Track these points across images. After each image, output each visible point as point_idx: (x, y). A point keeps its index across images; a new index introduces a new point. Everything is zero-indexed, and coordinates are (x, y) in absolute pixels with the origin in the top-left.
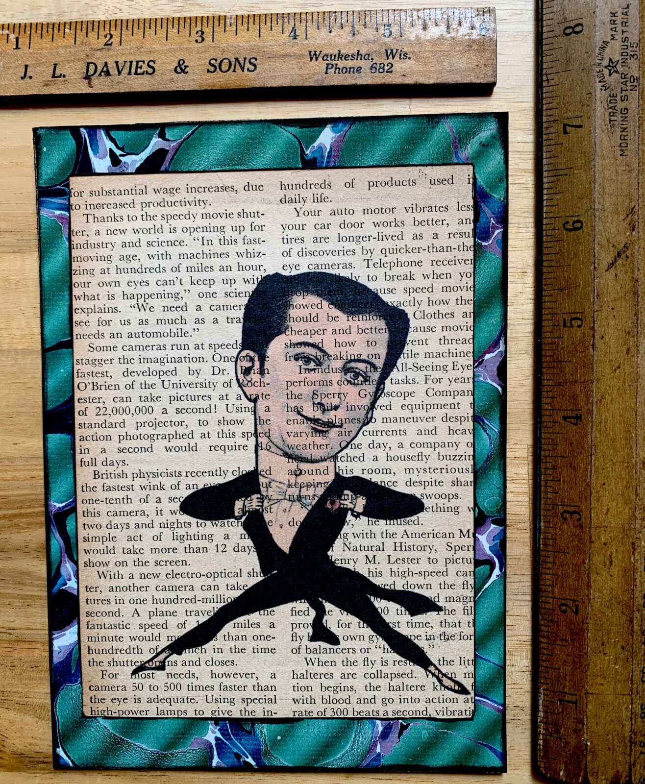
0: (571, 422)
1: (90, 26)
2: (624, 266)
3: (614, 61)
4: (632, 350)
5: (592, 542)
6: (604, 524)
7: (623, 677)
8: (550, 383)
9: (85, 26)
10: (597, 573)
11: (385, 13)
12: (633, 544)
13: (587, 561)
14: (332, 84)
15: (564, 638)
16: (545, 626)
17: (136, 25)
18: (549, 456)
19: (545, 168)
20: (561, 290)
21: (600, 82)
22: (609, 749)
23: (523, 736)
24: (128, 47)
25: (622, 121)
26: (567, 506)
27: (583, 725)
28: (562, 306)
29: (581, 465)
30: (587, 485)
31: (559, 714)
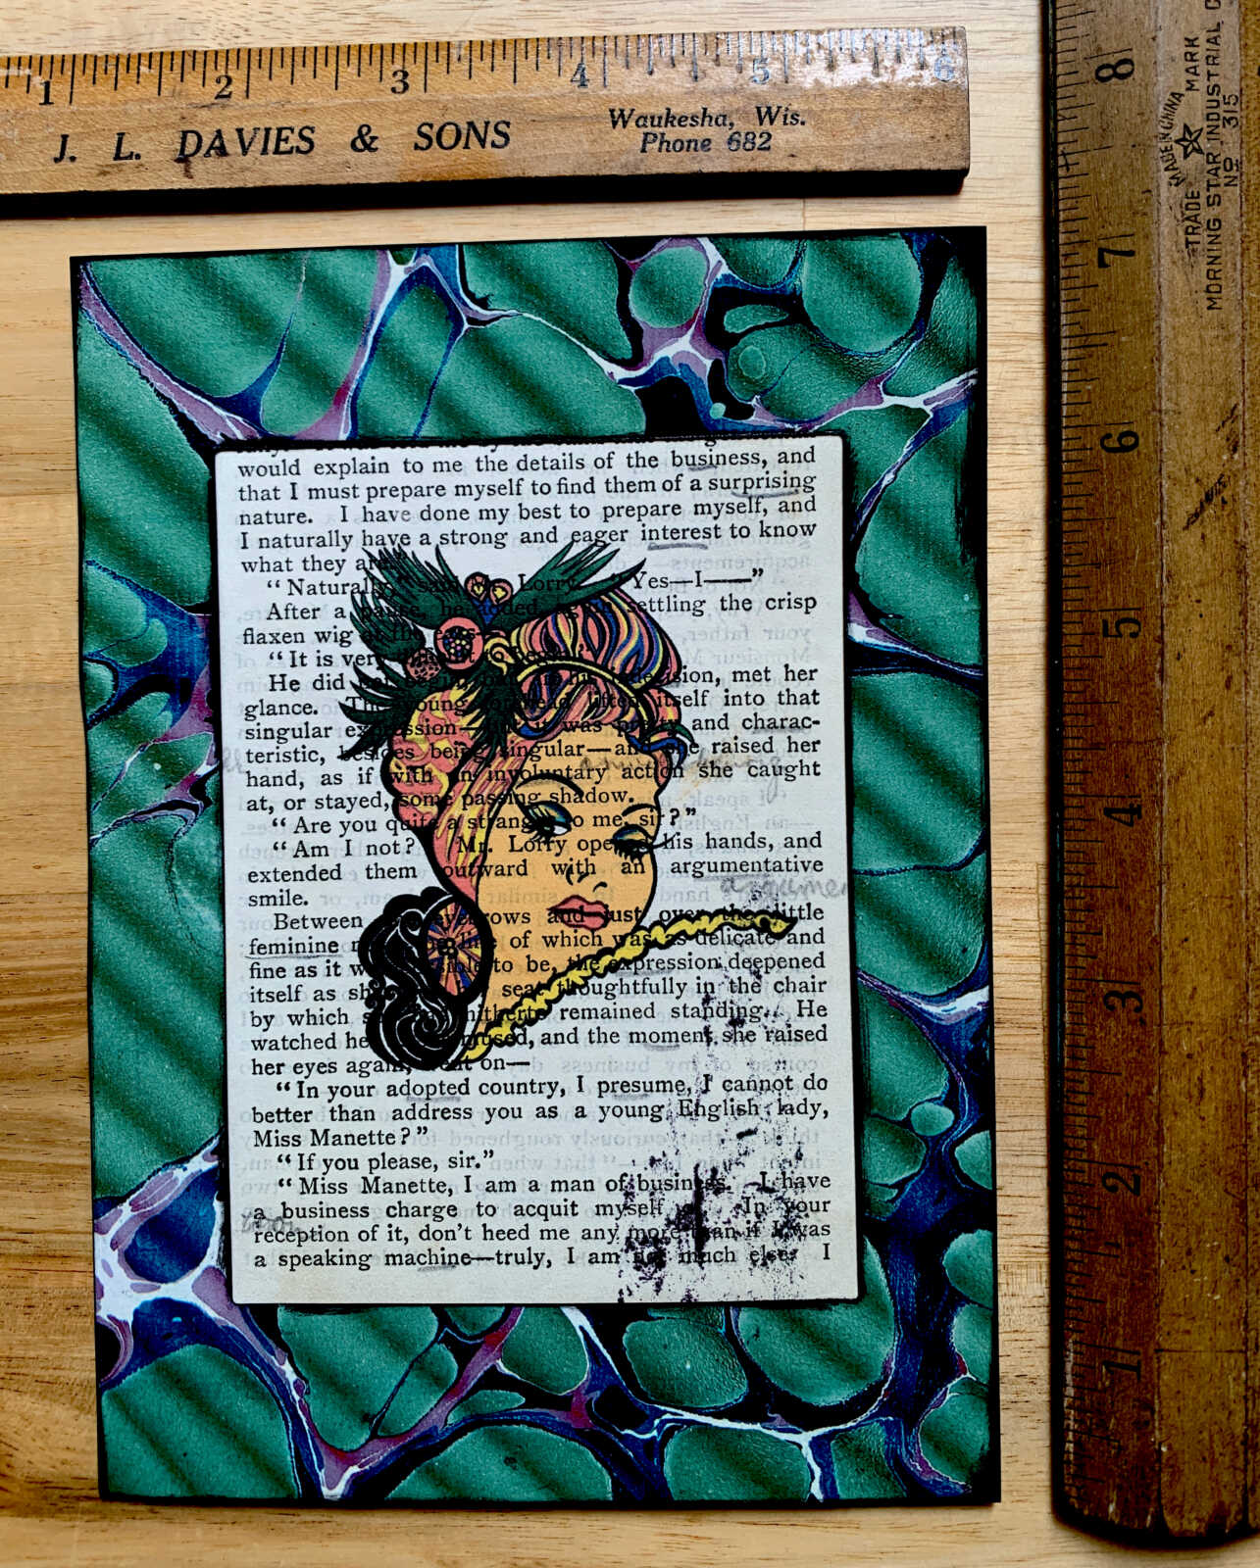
0: (1120, 820)
1: (189, 60)
2: (1218, 518)
3: (1192, 129)
4: (1235, 680)
5: (1166, 1053)
6: (1187, 1018)
7: (1229, 1318)
8: (1079, 744)
9: (178, 61)
10: (1176, 1114)
11: (755, 37)
12: (1244, 1055)
13: (1155, 1090)
14: (654, 171)
15: (1113, 1240)
16: (1075, 1216)
17: (277, 60)
18: (1078, 885)
19: (1065, 331)
20: (1098, 565)
21: (1167, 169)
22: (1204, 1459)
23: (1035, 1434)
24: (262, 102)
25: (1211, 243)
26: (1116, 982)
27: (1153, 1412)
28: (1101, 597)
29: (1142, 902)
30: (1154, 940)
31: (1105, 1391)
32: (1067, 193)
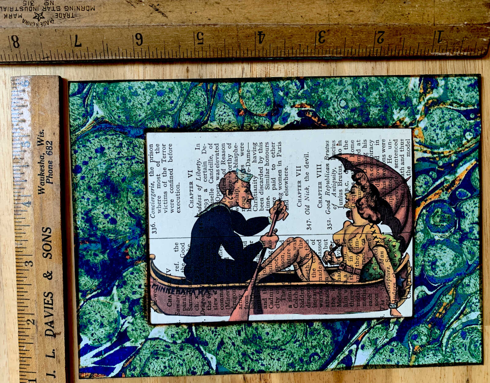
0: (263, 38)
2: (164, 7)
3: (35, 16)
5: (338, 23)
6: (327, 16)
8: (238, 52)
10: (358, 20)
13: (351, 26)
15: (399, 40)
16: (392, 52)
18: (284, 52)
19: (103, 58)
20: (180, 46)
21: (48, 24)
22: (469, 10)
25: (72, 9)
26: (316, 40)
27: (454, 26)
28: (190, 45)
29: (290, 31)
30: (302, 27)
31: (447, 42)
32: (57, 58)
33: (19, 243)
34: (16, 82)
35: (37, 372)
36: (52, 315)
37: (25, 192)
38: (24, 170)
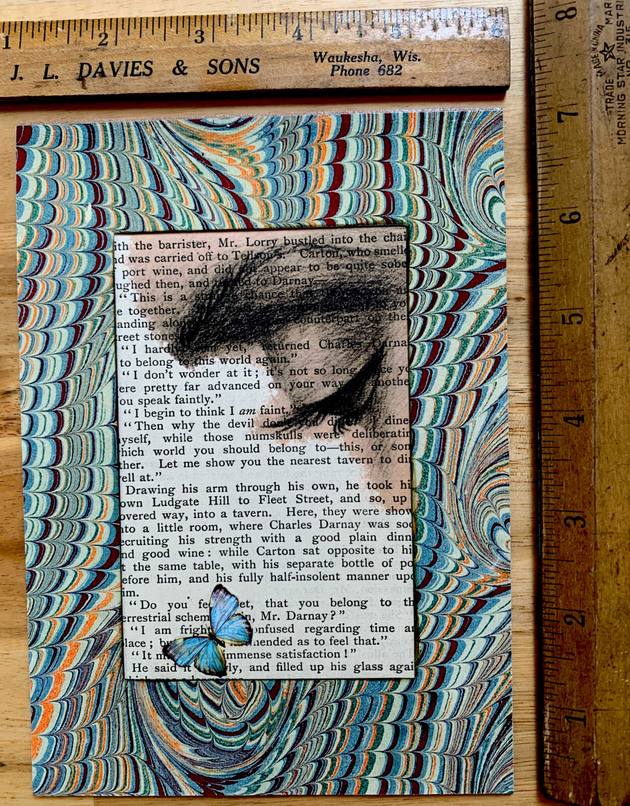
0: (572, 424)
2: (624, 258)
3: (609, 45)
5: (598, 549)
6: (609, 530)
8: (549, 383)
10: (604, 582)
13: (593, 570)
15: (570, 651)
16: (550, 639)
18: (550, 459)
19: (539, 158)
20: (559, 285)
21: (595, 67)
22: (621, 768)
25: (620, 107)
26: (570, 511)
27: (593, 743)
28: (560, 302)
29: (584, 468)
30: (591, 489)
31: (566, 732)
32: (540, 82)
33: (233, 20)
34: (499, 16)
35: (22, 50)
36: (115, 74)
37: (317, 31)
38: (355, 29)
